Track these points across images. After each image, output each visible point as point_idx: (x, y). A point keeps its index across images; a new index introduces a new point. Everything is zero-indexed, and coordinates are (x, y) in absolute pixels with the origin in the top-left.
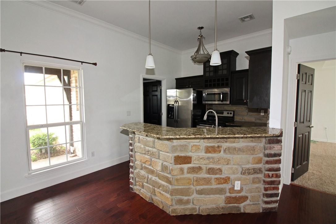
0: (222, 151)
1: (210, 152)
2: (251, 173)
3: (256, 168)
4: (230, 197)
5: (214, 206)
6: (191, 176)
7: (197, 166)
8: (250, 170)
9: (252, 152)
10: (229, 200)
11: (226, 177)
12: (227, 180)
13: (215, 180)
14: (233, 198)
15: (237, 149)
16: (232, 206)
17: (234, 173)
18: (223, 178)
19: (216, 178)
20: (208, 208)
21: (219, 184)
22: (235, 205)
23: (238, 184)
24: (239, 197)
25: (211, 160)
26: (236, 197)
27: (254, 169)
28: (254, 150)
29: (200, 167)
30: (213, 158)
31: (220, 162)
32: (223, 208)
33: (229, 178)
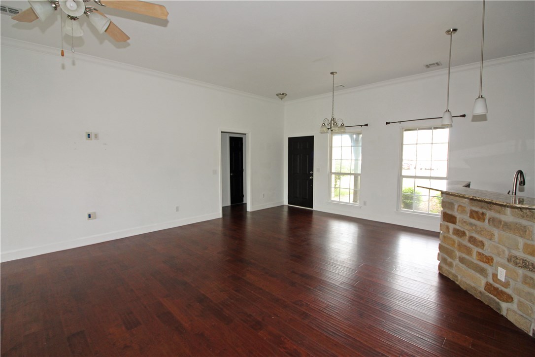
0: (487, 221)
1: (473, 218)
2: (520, 265)
3: (527, 260)
4: (491, 285)
5: (473, 285)
6: (455, 237)
7: (462, 230)
8: (517, 259)
9: (521, 233)
10: (489, 287)
11: (490, 256)
12: (489, 260)
13: (478, 254)
14: (494, 287)
15: (502, 223)
16: (492, 298)
17: (499, 254)
18: (486, 256)
19: (479, 253)
20: (466, 283)
21: (481, 261)
22: (495, 298)
23: (501, 272)
24: (501, 290)
25: (474, 228)
26: (498, 289)
27: (524, 261)
28: (526, 231)
29: (464, 231)
30: (476, 226)
31: (482, 233)
32: (480, 292)
33: (492, 259)
